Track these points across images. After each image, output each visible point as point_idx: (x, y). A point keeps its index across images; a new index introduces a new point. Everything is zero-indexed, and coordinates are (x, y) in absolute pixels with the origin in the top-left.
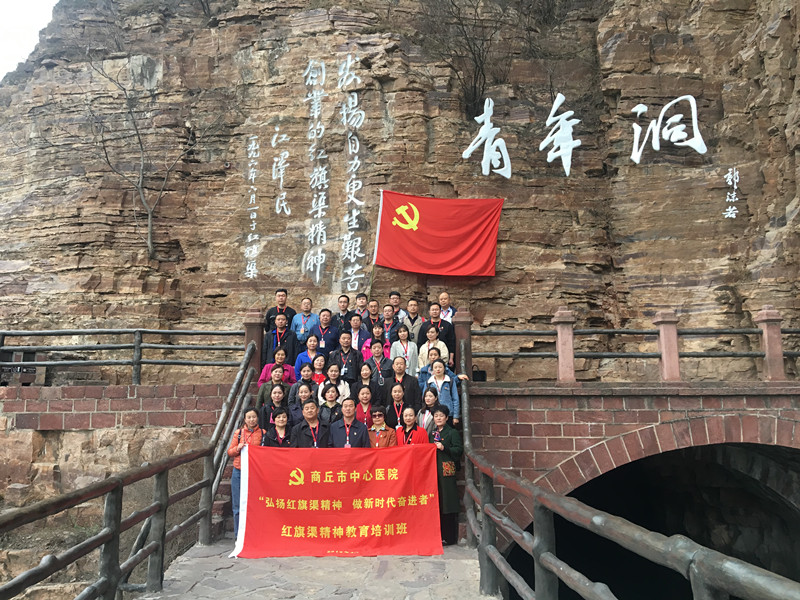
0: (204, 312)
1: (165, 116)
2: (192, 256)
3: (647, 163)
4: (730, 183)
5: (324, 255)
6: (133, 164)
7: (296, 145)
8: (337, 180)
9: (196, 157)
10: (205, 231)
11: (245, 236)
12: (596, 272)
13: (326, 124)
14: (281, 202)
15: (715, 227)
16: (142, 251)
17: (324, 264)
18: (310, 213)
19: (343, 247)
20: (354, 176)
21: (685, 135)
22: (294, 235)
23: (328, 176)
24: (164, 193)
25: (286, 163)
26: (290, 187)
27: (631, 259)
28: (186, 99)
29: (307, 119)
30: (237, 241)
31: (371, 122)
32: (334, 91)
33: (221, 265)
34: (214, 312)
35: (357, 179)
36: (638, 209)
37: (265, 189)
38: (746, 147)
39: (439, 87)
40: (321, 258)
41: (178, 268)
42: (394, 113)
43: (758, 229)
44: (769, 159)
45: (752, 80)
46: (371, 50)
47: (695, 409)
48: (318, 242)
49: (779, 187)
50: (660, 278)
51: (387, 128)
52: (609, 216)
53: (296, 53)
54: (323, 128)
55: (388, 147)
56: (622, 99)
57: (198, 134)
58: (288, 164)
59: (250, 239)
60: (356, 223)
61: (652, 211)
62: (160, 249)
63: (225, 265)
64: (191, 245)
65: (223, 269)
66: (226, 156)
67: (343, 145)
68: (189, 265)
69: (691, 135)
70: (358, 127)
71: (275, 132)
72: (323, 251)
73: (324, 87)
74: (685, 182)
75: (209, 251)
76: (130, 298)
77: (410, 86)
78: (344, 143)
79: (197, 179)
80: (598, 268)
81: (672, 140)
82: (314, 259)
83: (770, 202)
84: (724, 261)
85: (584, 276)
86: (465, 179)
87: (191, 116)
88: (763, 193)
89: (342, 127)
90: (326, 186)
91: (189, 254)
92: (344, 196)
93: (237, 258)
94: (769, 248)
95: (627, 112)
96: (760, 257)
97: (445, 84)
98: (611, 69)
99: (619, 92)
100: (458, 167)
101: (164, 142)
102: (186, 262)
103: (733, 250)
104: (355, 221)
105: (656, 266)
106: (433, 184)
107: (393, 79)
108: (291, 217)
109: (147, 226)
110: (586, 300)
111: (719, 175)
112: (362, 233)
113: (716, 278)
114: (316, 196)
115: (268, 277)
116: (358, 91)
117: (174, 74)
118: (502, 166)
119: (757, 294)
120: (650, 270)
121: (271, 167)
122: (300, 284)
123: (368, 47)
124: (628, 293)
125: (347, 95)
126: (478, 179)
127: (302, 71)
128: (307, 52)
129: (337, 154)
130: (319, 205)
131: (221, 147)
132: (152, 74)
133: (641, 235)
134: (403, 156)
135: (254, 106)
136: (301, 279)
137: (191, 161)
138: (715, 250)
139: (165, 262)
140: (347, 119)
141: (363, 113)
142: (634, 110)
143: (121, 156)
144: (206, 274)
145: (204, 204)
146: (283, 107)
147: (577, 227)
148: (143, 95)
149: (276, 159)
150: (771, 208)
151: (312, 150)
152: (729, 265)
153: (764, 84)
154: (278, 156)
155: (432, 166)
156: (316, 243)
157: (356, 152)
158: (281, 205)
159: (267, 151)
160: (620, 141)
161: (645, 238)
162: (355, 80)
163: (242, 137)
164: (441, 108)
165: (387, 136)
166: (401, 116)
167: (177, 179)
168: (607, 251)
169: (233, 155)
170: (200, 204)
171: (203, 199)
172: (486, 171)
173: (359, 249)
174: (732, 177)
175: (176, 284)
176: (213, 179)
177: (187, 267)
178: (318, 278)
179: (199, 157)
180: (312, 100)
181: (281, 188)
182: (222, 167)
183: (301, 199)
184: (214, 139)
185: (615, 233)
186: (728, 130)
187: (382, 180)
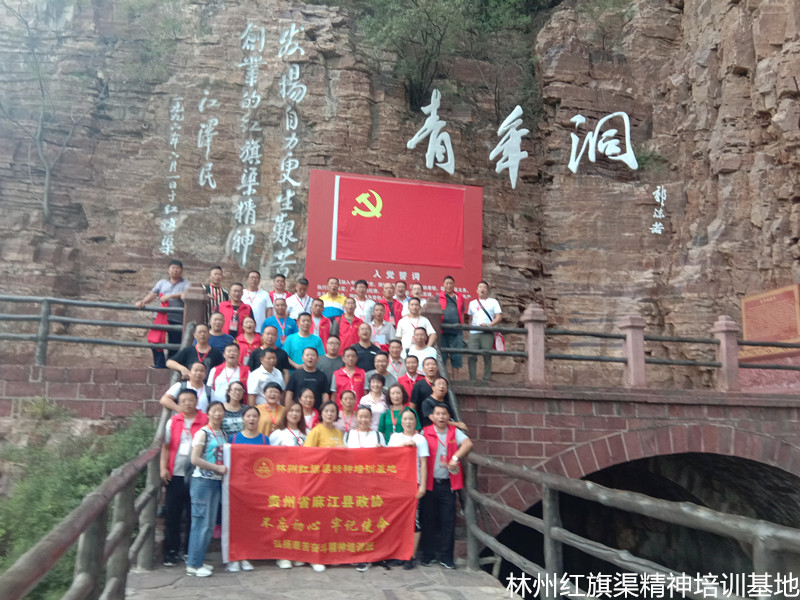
0: (108, 289)
1: (74, 62)
2: (96, 224)
3: (581, 174)
4: (658, 200)
5: (253, 236)
6: (31, 111)
7: (227, 113)
8: (271, 157)
9: (108, 113)
10: (114, 197)
11: (161, 208)
12: (528, 277)
13: (262, 93)
14: (206, 173)
15: (641, 241)
16: (36, 213)
17: (252, 246)
18: (239, 188)
19: (274, 229)
20: (291, 154)
21: (618, 150)
22: (219, 211)
23: (260, 151)
24: (67, 149)
25: (214, 131)
26: (217, 158)
27: (560, 267)
28: (100, 47)
29: (241, 86)
30: (152, 212)
31: (314, 98)
32: (273, 60)
33: (130, 237)
34: (120, 289)
35: (293, 157)
36: (571, 217)
37: (188, 157)
38: (672, 167)
39: (385, 72)
40: (250, 239)
41: (78, 236)
42: (338, 92)
43: (680, 246)
44: (692, 181)
45: (679, 105)
46: (316, 22)
47: (660, 416)
48: (246, 222)
49: (701, 208)
50: (587, 287)
51: (329, 108)
52: (541, 223)
53: (233, 13)
54: (259, 98)
55: (330, 127)
56: (562, 108)
57: (112, 87)
58: (216, 133)
59: (167, 211)
60: (290, 205)
61: (583, 220)
62: (58, 212)
63: (136, 237)
64: (96, 211)
65: (134, 242)
66: (144, 115)
67: (279, 119)
68: (90, 233)
69: (623, 151)
70: (298, 101)
71: (203, 96)
72: (252, 232)
73: (262, 54)
74: (616, 195)
75: (118, 220)
76: (18, 266)
77: (357, 66)
78: (281, 117)
79: (107, 137)
80: (530, 273)
81: (607, 153)
82: (241, 240)
83: (693, 221)
84: (649, 274)
85: (517, 279)
86: (407, 171)
87: (104, 66)
88: (685, 212)
89: (281, 99)
90: (258, 162)
91: (92, 221)
92: (278, 174)
93: (153, 231)
94: (692, 264)
95: (565, 122)
96: (682, 273)
97: (392, 70)
98: (553, 77)
99: (559, 101)
100: (401, 158)
101: (70, 92)
102: (89, 230)
103: (657, 264)
104: (289, 202)
105: (584, 274)
106: (374, 171)
107: (339, 56)
108: (217, 192)
109: (43, 184)
110: (517, 304)
111: (647, 191)
112: (296, 216)
113: (641, 289)
114: (246, 171)
115: (187, 254)
116: (300, 63)
117: (87, 17)
118: (446, 160)
119: (681, 308)
120: (579, 278)
121: (196, 134)
123: (313, 19)
124: (556, 299)
125: (288, 65)
126: (420, 171)
127: (239, 33)
128: (246, 13)
129: (273, 128)
130: (249, 182)
131: (139, 105)
132: (60, 13)
133: (573, 244)
134: (345, 139)
135: (181, 64)
136: (225, 260)
137: (101, 117)
138: (640, 264)
139: (63, 228)
140: (287, 91)
141: (305, 88)
142: (573, 120)
143: (16, 101)
144: (113, 246)
145: (114, 166)
146: (215, 70)
147: (511, 230)
148: (46, 36)
149: (203, 126)
150: (693, 227)
151: (244, 120)
152: (654, 278)
153: (691, 109)
154: (205, 122)
155: (374, 152)
156: (243, 222)
157: (294, 128)
158: (205, 177)
159: (193, 115)
160: (558, 149)
161: (575, 247)
162: (298, 51)
163: (165, 96)
164: (386, 93)
165: (330, 115)
166: (345, 96)
167: (83, 135)
168: (537, 256)
169: (152, 116)
170: (108, 166)
171: (113, 161)
172: (429, 164)
173: (291, 234)
174: (660, 194)
175: (74, 255)
176: (126, 139)
177: (89, 236)
178: (244, 260)
179: (111, 114)
180: (248, 66)
181: (207, 158)
182: (139, 127)
183: (230, 172)
184: (131, 95)
185: (546, 239)
186: (657, 150)
187: (321, 161)
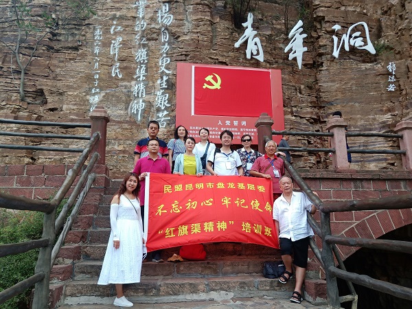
1: (38, 9)
2: (52, 100)
3: (340, 60)
4: (391, 71)
5: (144, 104)
6: (13, 38)
7: (127, 33)
8: (154, 58)
9: (58, 38)
10: (62, 85)
11: (90, 89)
12: (311, 123)
13: (147, 21)
14: (116, 69)
15: (381, 97)
16: (15, 95)
17: (144, 109)
18: (135, 77)
19: (157, 99)
20: (165, 55)
21: (363, 43)
22: (124, 90)
23: (147, 55)
24: (33, 58)
25: (120, 44)
26: (121, 60)
29: (135, 17)
30: (84, 92)
31: (177, 22)
32: (153, 2)
33: (72, 107)
35: (167, 57)
37: (105, 60)
38: (397, 52)
39: (219, 6)
40: (142, 106)
41: (41, 108)
42: (192, 17)
44: (410, 59)
45: (397, 16)
48: (140, 96)
50: (350, 127)
51: (188, 26)
52: (319, 90)
54: (145, 24)
55: (187, 38)
56: (325, 22)
57: (60, 23)
59: (93, 91)
60: (166, 85)
61: (344, 87)
62: (29, 95)
63: (75, 107)
64: (52, 93)
65: (74, 109)
66: (79, 38)
67: (158, 35)
68: (50, 106)
69: (366, 44)
70: (168, 24)
71: (114, 24)
72: (143, 102)
74: (363, 70)
75: (65, 98)
76: (4, 126)
77: (202, 2)
79: (58, 51)
80: (312, 121)
81: (356, 45)
84: (388, 116)
85: (305, 124)
86: (235, 61)
87: (56, 11)
88: (408, 78)
89: (158, 24)
90: (146, 61)
91: (50, 99)
92: (158, 67)
93: (86, 102)
95: (329, 29)
97: (222, 4)
98: (319, 5)
99: (324, 18)
100: (231, 54)
101: (36, 26)
102: (47, 105)
103: (393, 110)
104: (165, 83)
105: (347, 119)
106: (215, 63)
108: (122, 79)
109: (20, 79)
110: (306, 139)
111: (383, 66)
112: (170, 91)
113: (384, 125)
114: (139, 67)
116: (169, 2)
118: (258, 54)
121: (110, 46)
122: (127, 122)
125: (161, 4)
126: (243, 61)
129: (154, 41)
130: (141, 73)
131: (76, 32)
133: (338, 101)
134: (197, 44)
135: (99, 8)
136: (128, 119)
137: (55, 40)
138: (381, 110)
139: (32, 104)
140: (161, 19)
141: (172, 16)
142: (333, 28)
143: (4, 33)
144: (62, 113)
145: (62, 67)
146: (119, 9)
147: (300, 96)
149: (113, 42)
151: (138, 37)
152: (392, 118)
153: (406, 17)
154: (114, 39)
155: (215, 52)
156: (138, 96)
157: (167, 40)
158: (115, 71)
159: (108, 36)
160: (325, 45)
161: (340, 103)
163: (90, 26)
164: (220, 18)
165: (187, 31)
166: (196, 20)
167: (44, 50)
168: (316, 110)
169: (84, 38)
170: (58, 67)
171: (62, 64)
172: (249, 56)
173: (167, 101)
174: (391, 67)
175: (39, 118)
176: (69, 52)
177: (48, 108)
178: (139, 118)
179: (61, 38)
180: (138, 6)
181: (116, 60)
182: (76, 44)
183: (130, 68)
184: (71, 26)
185: (321, 100)
186: (386, 42)
187: (183, 57)
